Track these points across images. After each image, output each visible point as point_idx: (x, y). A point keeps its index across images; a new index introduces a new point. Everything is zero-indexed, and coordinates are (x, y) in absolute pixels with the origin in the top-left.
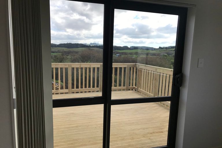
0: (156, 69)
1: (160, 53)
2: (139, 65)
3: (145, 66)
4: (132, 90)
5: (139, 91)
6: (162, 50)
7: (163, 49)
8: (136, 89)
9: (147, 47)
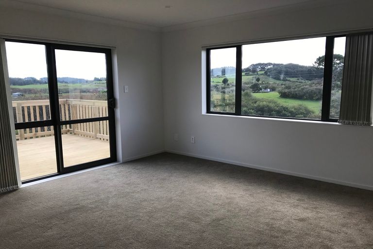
0: (94, 103)
1: (97, 87)
2: (71, 101)
3: (80, 101)
4: (67, 133)
5: (75, 133)
6: (99, 83)
7: (102, 80)
8: (72, 132)
9: (74, 79)
